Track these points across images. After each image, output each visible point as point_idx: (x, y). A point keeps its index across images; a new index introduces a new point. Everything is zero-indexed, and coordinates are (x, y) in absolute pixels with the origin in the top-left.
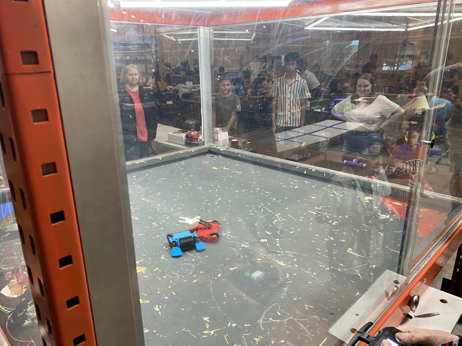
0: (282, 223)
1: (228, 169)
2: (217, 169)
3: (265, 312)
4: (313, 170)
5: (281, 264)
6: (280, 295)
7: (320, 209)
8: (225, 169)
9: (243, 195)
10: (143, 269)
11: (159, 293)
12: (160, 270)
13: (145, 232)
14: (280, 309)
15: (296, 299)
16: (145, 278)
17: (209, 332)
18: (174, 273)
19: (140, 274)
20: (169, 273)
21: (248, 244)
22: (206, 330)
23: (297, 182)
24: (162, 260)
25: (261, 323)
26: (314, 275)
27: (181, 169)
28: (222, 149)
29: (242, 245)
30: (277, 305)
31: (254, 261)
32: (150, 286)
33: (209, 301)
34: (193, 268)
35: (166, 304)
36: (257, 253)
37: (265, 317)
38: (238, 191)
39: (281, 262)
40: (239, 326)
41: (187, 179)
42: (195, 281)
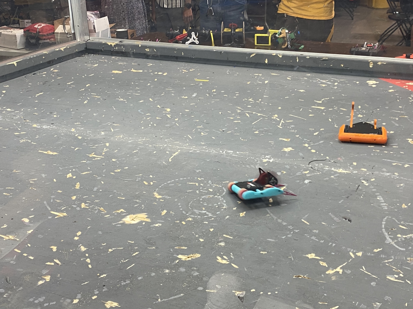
0: (291, 125)
1: (141, 71)
2: (121, 72)
3: (384, 229)
4: (279, 56)
5: (341, 171)
6: (380, 206)
8: (136, 71)
9: (199, 100)
10: (142, 217)
11: (203, 240)
12: (172, 213)
13: (89, 168)
14: (398, 222)
15: (406, 207)
16: (157, 226)
17: (335, 271)
18: (199, 211)
19: (144, 223)
20: (190, 213)
21: (270, 157)
22: (328, 269)
23: (261, 76)
24: (160, 199)
25: (393, 243)
26: (398, 176)
27: (58, 78)
28: (112, 43)
29: (263, 160)
30: (389, 218)
31: (301, 175)
32: (178, 236)
33: (292, 234)
34: (220, 199)
35: (231, 253)
36: (296, 165)
37: (389, 235)
38: (186, 97)
39: (339, 169)
40: (368, 254)
41: (83, 90)
42: (242, 215)
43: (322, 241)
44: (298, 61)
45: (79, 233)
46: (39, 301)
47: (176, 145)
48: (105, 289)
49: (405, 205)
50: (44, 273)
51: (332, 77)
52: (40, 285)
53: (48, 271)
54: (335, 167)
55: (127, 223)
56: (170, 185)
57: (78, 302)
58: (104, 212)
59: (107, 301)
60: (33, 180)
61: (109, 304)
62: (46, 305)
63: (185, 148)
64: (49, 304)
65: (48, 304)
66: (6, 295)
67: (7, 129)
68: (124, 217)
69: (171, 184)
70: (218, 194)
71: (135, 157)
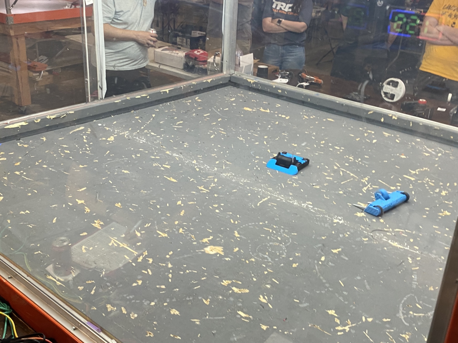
1: (268, 111)
2: (251, 110)
3: (401, 305)
4: (394, 117)
5: (396, 245)
6: (411, 284)
7: (417, 173)
8: (263, 110)
9: (306, 150)
10: (219, 250)
11: (256, 280)
12: (242, 251)
13: (195, 199)
14: (418, 300)
15: (432, 289)
16: (227, 261)
17: (343, 328)
18: (263, 255)
19: (218, 255)
20: (255, 254)
21: (342, 218)
22: (338, 325)
23: (373, 134)
24: (237, 237)
25: (402, 318)
26: (443, 260)
27: (199, 108)
28: (251, 80)
29: (335, 220)
30: (412, 296)
31: (359, 241)
32: (239, 272)
33: (325, 291)
34: (284, 249)
35: (272, 294)
36: (360, 231)
37: (403, 309)
38: (296, 145)
39: (395, 243)
41: (215, 123)
42: (294, 265)
43: (346, 303)
44: (411, 125)
45: (171, 253)
46: (130, 298)
47: (268, 191)
48: (174, 300)
49: (433, 288)
50: (139, 278)
51: (440, 147)
52: (134, 286)
53: (142, 277)
54: (392, 240)
55: (206, 252)
56: (249, 227)
57: (154, 305)
58: (193, 239)
59: (172, 309)
60: (153, 201)
61: (173, 311)
62: (133, 301)
63: (275, 195)
65: (135, 301)
67: (147, 152)
68: (206, 246)
69: (251, 226)
70: (283, 243)
71: (233, 196)
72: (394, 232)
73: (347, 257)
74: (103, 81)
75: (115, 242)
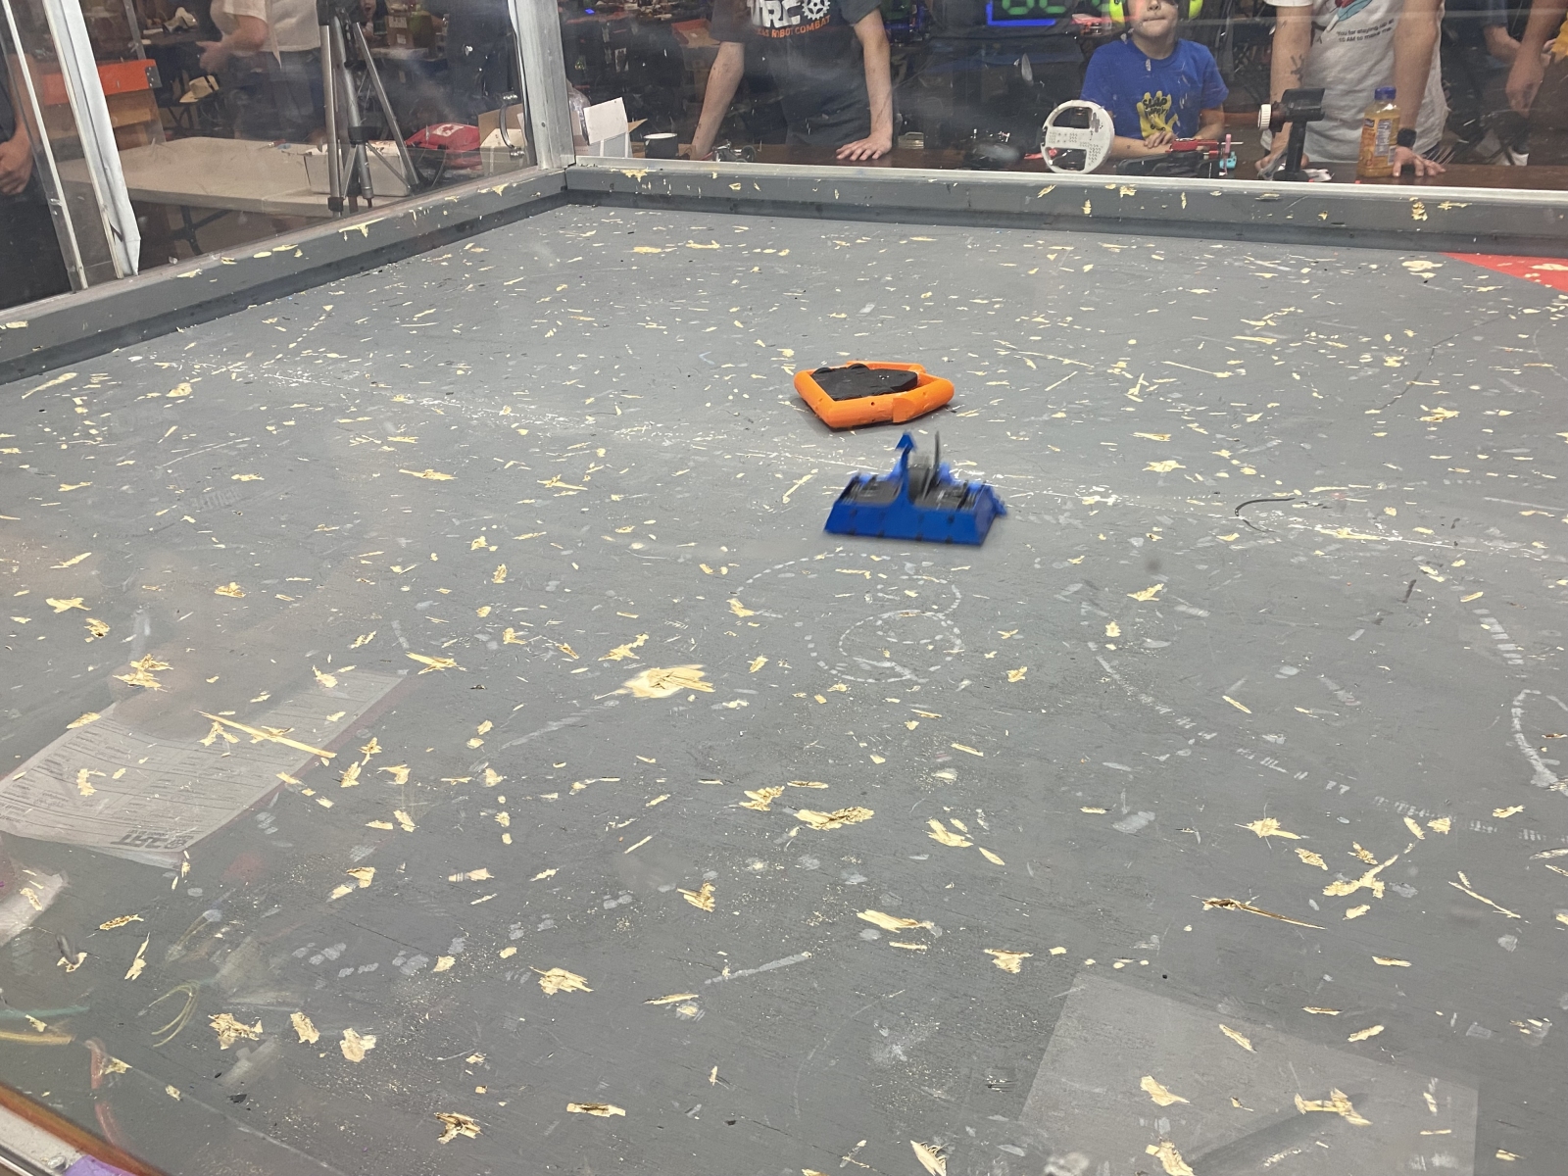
0: (1171, 393)
1: (717, 246)
2: (659, 250)
3: (1520, 737)
4: (1123, 193)
5: (1346, 536)
6: (1497, 654)
7: (1269, 322)
8: (700, 246)
9: (882, 323)
10: (688, 676)
11: (883, 760)
12: (784, 664)
13: (539, 522)
16: (735, 709)
17: (1357, 887)
18: (871, 662)
19: (692, 698)
20: (841, 666)
21: (1107, 489)
22: (1329, 878)
23: (1071, 252)
24: (746, 619)
25: (1562, 787)
26: (1546, 552)
27: (484, 269)
28: (635, 173)
29: (1085, 498)
30: (1534, 695)
31: (1212, 546)
32: (802, 742)
33: (1190, 747)
34: (943, 623)
35: (979, 807)
36: (1192, 515)
39: (1339, 530)
40: (1475, 827)
41: (547, 299)
42: (1014, 676)
43: (1301, 776)
44: (1184, 204)
45: (486, 727)
46: (327, 960)
47: (805, 452)
48: (546, 924)
50: (357, 859)
51: (1292, 254)
52: (338, 899)
53: (372, 850)
54: (1324, 522)
55: (638, 695)
56: (782, 575)
57: (452, 968)
58: (569, 656)
59: (547, 971)
60: (371, 554)
61: (553, 979)
62: (346, 972)
63: (833, 462)
64: (356, 969)
65: (352, 970)
66: (223, 930)
67: (319, 409)
68: (632, 674)
69: (785, 572)
70: (935, 607)
71: (679, 489)
72: (1315, 496)
73: (1201, 607)
74: (119, 206)
75: (227, 728)
